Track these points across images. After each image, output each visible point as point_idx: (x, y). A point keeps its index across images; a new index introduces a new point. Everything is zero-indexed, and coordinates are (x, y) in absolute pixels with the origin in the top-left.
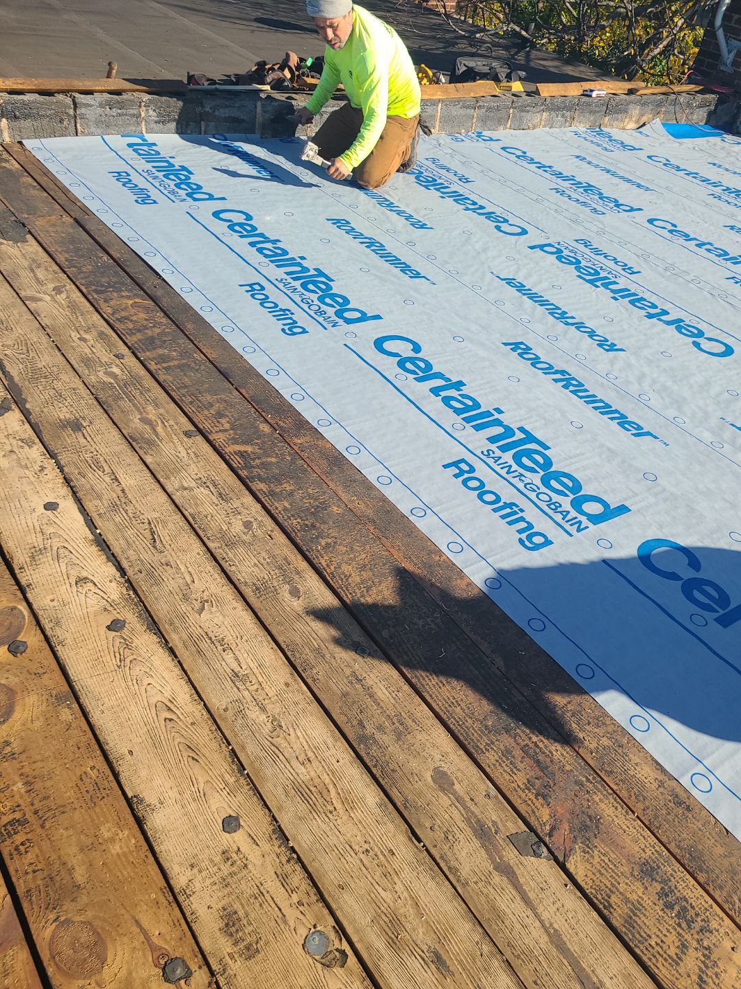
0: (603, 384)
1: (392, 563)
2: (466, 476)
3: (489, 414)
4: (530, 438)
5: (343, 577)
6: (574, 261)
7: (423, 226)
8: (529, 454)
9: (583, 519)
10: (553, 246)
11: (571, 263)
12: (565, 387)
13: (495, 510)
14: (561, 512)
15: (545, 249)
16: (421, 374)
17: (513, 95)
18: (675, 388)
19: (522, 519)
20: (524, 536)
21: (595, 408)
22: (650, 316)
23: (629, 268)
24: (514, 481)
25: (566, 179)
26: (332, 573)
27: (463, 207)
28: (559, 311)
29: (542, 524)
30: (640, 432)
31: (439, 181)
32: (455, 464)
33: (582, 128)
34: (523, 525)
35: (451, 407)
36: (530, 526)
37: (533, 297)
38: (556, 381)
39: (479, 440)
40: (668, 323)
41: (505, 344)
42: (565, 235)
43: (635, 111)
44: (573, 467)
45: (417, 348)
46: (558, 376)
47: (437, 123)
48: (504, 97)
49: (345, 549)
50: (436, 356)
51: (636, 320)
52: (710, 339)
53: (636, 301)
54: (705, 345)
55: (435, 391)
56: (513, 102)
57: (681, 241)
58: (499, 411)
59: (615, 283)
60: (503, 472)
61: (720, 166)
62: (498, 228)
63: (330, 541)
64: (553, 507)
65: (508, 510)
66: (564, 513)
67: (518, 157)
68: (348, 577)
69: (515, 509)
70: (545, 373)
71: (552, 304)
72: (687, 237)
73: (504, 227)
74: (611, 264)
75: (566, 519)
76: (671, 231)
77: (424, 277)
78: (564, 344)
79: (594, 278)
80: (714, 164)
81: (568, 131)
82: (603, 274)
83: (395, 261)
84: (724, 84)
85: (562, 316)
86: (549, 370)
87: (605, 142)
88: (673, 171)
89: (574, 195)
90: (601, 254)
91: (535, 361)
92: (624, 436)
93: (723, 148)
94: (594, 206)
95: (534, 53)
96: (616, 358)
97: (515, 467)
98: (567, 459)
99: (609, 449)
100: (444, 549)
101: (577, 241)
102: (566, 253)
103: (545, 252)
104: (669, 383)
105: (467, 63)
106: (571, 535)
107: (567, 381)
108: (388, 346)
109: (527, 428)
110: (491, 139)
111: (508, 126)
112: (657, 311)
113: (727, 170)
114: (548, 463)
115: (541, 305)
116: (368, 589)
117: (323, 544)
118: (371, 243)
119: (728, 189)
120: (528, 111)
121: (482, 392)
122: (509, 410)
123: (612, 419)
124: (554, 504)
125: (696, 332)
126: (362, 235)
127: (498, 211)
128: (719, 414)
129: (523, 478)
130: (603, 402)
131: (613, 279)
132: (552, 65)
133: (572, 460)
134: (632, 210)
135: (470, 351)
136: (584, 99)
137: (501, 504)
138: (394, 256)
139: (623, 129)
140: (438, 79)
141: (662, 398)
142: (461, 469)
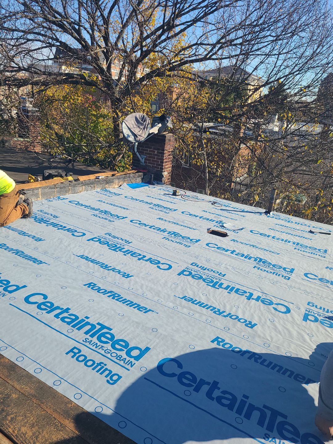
0: (128, 293)
1: (48, 417)
2: (77, 355)
3: (83, 320)
4: (103, 327)
5: (22, 435)
6: (106, 242)
7: (40, 240)
8: (103, 335)
9: (132, 360)
10: (97, 238)
11: (105, 244)
12: (113, 298)
13: (93, 369)
14: (122, 360)
15: (94, 240)
16: (49, 309)
17: (69, 182)
18: (155, 287)
19: (106, 369)
20: (108, 378)
21: (127, 305)
22: (139, 259)
23: (128, 241)
24: (99, 351)
25: (97, 210)
26: (16, 435)
27: (57, 228)
28: (105, 265)
29: (115, 369)
30: (146, 311)
31: (45, 219)
32: (71, 351)
33: (99, 190)
34: (107, 372)
35: (65, 322)
36: (110, 372)
37: (93, 261)
38: (109, 296)
39: (80, 335)
40: (147, 261)
41: (85, 285)
42: (100, 232)
43: (117, 181)
44: (123, 336)
45: (45, 297)
46: (110, 294)
47: (40, 196)
48: (66, 183)
49: (22, 417)
50: (55, 299)
51: (135, 262)
52: (163, 264)
53: (133, 254)
54: (162, 266)
55: (57, 316)
56: (70, 184)
57: (144, 227)
58: (87, 318)
59: (124, 248)
60: (94, 348)
61: (150, 197)
62: (73, 235)
63: (12, 416)
64: (119, 358)
65: (99, 367)
66: (124, 360)
67: (76, 204)
68: (24, 434)
69: (102, 365)
70: (104, 294)
71: (101, 263)
72: (146, 225)
73: (76, 234)
74: (120, 241)
75: (125, 363)
76: (139, 224)
77: (44, 263)
78: (109, 279)
79: (115, 248)
80: (148, 196)
81: (94, 192)
82: (118, 246)
83: (29, 258)
84: (144, 169)
85: (106, 267)
86: (105, 292)
87: (108, 194)
88: (135, 201)
89: (101, 216)
90: (116, 238)
91: (99, 290)
92: (141, 314)
93: (150, 190)
94: (110, 219)
95: (75, 164)
96: (130, 280)
97: (99, 343)
98: (120, 333)
99: (136, 322)
100: (72, 399)
101: (106, 234)
102: (102, 240)
103: (94, 241)
104: (153, 286)
105: (48, 172)
106: (129, 370)
107: (114, 296)
108: (32, 299)
109: (101, 322)
110: (64, 199)
111: (70, 193)
112: (142, 256)
113: (153, 198)
114: (113, 336)
115: (97, 264)
116: (37, 437)
117: (9, 419)
118: (17, 252)
119: (155, 204)
120: (77, 187)
121: (78, 310)
122: (91, 316)
123: (134, 308)
124: (118, 357)
125: (157, 262)
126: (13, 249)
127: (72, 228)
128: (173, 294)
129: (103, 348)
130: (130, 301)
131: (123, 247)
132: (83, 167)
133: (122, 332)
134: (124, 218)
135: (70, 292)
136: (97, 179)
137: (96, 365)
138: (29, 256)
139: (114, 188)
140: (37, 179)
141: (151, 293)
142: (75, 353)
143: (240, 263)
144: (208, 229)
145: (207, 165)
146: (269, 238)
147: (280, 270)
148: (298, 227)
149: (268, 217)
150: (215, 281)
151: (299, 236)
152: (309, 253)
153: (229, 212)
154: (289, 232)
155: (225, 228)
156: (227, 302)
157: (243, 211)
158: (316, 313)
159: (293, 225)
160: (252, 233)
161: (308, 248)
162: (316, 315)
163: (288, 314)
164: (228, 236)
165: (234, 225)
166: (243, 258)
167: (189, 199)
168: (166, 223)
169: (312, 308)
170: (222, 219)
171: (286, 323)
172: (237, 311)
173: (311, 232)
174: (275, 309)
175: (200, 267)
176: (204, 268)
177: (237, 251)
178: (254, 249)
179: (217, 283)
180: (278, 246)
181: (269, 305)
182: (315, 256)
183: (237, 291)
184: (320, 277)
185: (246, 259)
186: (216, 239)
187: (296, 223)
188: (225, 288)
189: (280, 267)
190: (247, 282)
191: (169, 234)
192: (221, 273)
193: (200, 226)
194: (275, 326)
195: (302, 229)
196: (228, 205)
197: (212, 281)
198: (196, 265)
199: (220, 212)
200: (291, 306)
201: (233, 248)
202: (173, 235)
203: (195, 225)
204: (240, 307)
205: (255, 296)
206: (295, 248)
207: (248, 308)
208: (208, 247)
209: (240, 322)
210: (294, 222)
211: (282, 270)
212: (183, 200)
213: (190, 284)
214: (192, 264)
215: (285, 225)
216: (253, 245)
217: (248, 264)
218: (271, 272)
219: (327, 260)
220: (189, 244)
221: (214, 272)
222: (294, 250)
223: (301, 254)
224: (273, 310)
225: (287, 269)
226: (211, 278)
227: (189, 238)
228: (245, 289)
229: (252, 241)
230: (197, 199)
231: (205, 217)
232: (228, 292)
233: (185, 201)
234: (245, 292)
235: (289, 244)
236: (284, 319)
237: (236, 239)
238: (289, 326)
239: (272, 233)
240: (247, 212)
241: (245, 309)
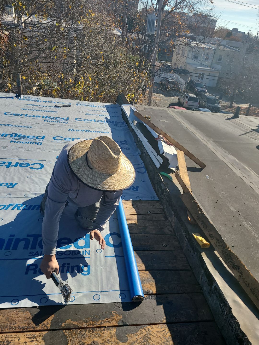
146: (22, 117)
147: (34, 139)
148: (46, 104)
149: (19, 100)
151: (47, 111)
152: (56, 122)
154: (38, 109)
159: (42, 104)
160: (6, 115)
161: (55, 119)
163: (42, 169)
171: (41, 175)
173: (56, 106)
174: (32, 168)
178: (9, 128)
180: (30, 122)
181: (27, 166)
182: (60, 124)
184: (64, 137)
185: (2, 137)
187: (44, 101)
189: (34, 137)
190: (5, 155)
194: (33, 180)
195: (49, 106)
200: (44, 163)
204: (1, 175)
205: (13, 164)
207: (9, 174)
209: (2, 186)
210: (42, 101)
215: (35, 104)
216: (7, 125)
217: (5, 141)
218: (26, 143)
219: (69, 125)
222: (44, 122)
223: (50, 124)
224: (30, 170)
225: (39, 138)
228: (3, 160)
229: (7, 121)
234: (4, 163)
235: (40, 118)
236: (39, 173)
238: (43, 177)
239: (24, 113)
241: (6, 175)
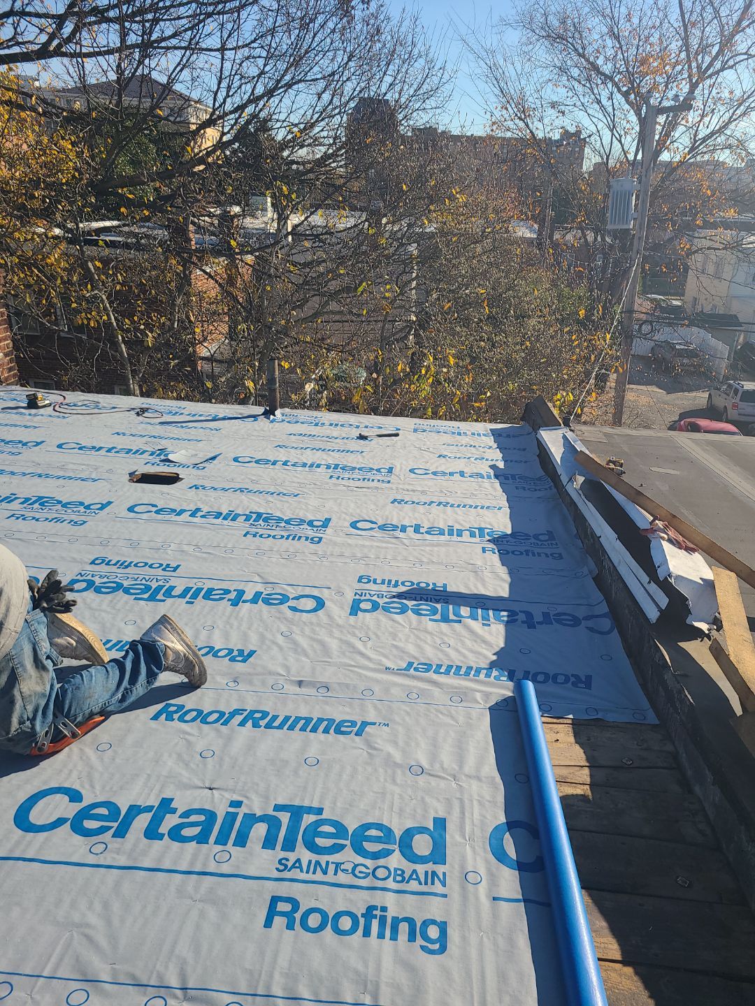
143: (214, 533)
144: (131, 474)
145: (115, 324)
146: (276, 467)
147: (302, 527)
148: (335, 432)
149: (272, 422)
150: (154, 587)
151: (339, 451)
152: (359, 480)
153: (182, 427)
154: (318, 444)
155: (172, 464)
156: (186, 624)
157: (214, 420)
158: (374, 593)
159: (327, 431)
160: (237, 464)
161: (357, 471)
162: (375, 598)
163: (320, 613)
164: (182, 479)
165: (194, 452)
166: (219, 521)
167: (75, 412)
168: (15, 479)
169: (367, 586)
170: (164, 443)
171: (317, 629)
172: (209, 637)
173: (362, 437)
174: (294, 609)
175: (115, 565)
176: (126, 564)
177: (205, 509)
178: (243, 497)
179: (160, 588)
180: (295, 479)
181: (281, 603)
182: (371, 484)
183: (209, 595)
184: (380, 522)
185: (225, 522)
186: (153, 492)
187: (331, 425)
188: (179, 596)
189: (302, 521)
190: (231, 570)
191: (25, 505)
192: (168, 565)
193: (110, 471)
194: (295, 643)
195: (344, 435)
196: (177, 410)
197: (148, 588)
198: (103, 561)
199: (160, 430)
200: (325, 594)
201: (196, 505)
202: (36, 505)
203: (96, 469)
204: (218, 627)
205: (248, 596)
206: (331, 477)
207: (236, 624)
208: (132, 515)
209: (220, 657)
210: (327, 423)
211: (305, 526)
212: (59, 417)
213: (91, 608)
214: (93, 563)
215: (309, 433)
216: (240, 489)
217: (232, 532)
218: (283, 537)
219: (394, 487)
220: (83, 518)
221: (151, 566)
222: (330, 481)
223: (344, 486)
224: (289, 613)
225: (315, 523)
226: (144, 582)
227: (81, 504)
228: (224, 586)
229: (239, 480)
230: (97, 407)
231: (119, 447)
232: (187, 602)
233: (64, 417)
234: (227, 592)
235: (318, 470)
236: (311, 623)
237: (199, 483)
238: (323, 635)
239: (282, 455)
240: (224, 419)
241: (228, 626)
